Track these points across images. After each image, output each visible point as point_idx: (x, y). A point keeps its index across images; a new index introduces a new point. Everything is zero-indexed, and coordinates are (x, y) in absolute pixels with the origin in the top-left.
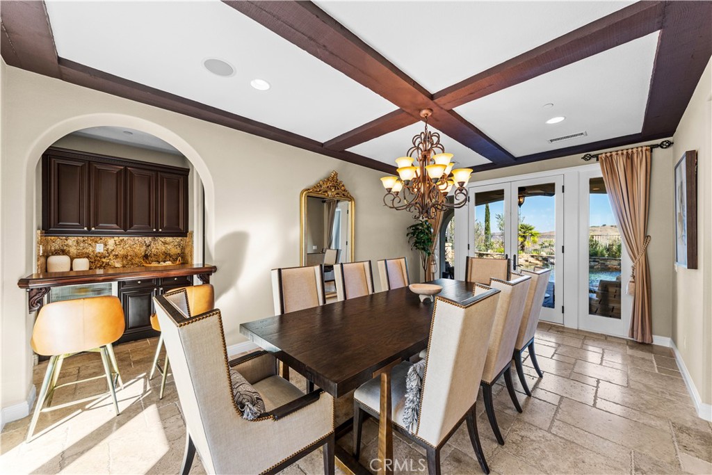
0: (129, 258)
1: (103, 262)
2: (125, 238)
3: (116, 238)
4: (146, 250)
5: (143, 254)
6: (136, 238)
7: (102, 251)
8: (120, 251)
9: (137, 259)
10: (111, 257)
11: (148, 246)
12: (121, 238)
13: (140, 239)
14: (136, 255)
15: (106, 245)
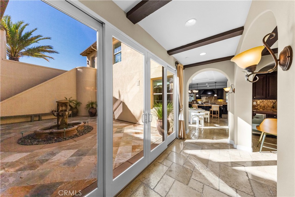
0: (266, 107)
1: (256, 108)
2: (264, 100)
3: (260, 100)
4: (273, 105)
5: (272, 106)
6: (269, 100)
7: (255, 104)
8: (262, 104)
9: (269, 108)
10: (259, 106)
11: (274, 103)
12: (262, 100)
13: (271, 100)
14: (269, 106)
15: (256, 102)
